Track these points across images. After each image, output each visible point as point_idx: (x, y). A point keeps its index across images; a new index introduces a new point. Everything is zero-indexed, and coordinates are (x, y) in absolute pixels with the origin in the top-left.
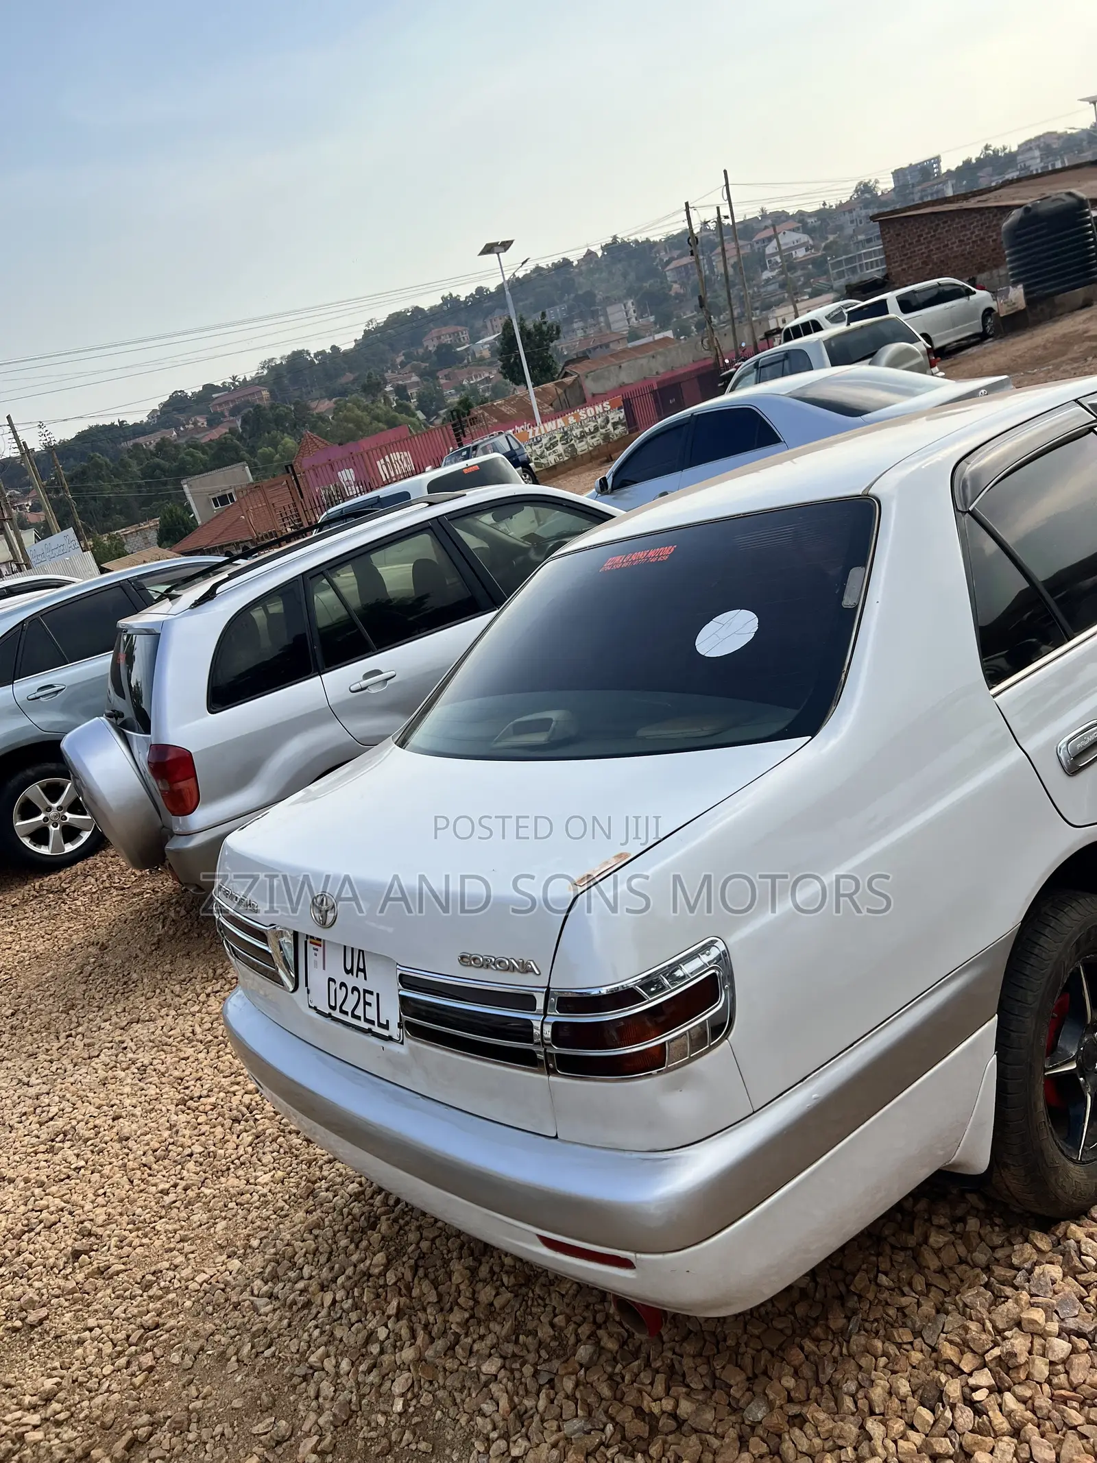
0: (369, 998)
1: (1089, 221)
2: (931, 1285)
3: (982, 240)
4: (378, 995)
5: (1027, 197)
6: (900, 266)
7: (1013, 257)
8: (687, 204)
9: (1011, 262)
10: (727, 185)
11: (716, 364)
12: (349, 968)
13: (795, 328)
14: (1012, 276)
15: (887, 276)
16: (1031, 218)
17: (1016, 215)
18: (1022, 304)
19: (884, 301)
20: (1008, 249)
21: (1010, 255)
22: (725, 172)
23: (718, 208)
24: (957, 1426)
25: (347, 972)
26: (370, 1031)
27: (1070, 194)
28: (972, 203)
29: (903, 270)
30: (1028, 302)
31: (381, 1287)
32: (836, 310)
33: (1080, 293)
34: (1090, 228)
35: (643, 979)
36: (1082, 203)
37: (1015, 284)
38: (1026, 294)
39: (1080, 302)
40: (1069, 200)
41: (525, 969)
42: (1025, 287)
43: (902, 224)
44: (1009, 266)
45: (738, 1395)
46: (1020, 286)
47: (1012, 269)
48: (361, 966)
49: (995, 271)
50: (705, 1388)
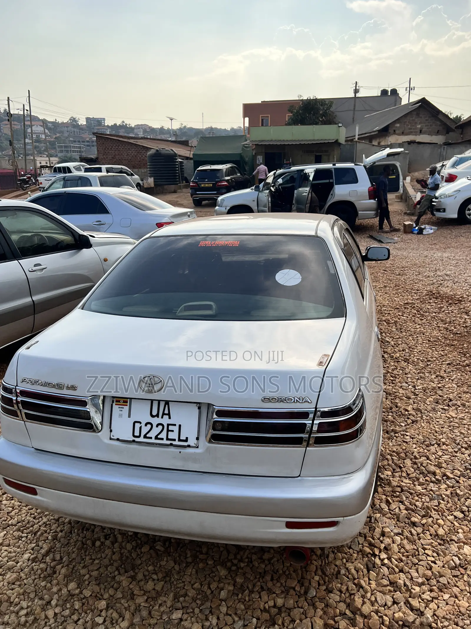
0: (172, 428)
1: (177, 162)
3: (136, 156)
4: (180, 426)
5: (155, 147)
6: (103, 156)
7: (151, 167)
8: (8, 98)
9: (150, 168)
10: (29, 97)
11: (15, 173)
12: (154, 414)
13: (59, 168)
14: (150, 173)
15: (97, 158)
16: (158, 155)
17: (152, 152)
18: (152, 185)
19: (101, 168)
20: (149, 163)
21: (150, 165)
22: (29, 91)
23: (24, 105)
25: (153, 417)
26: (171, 445)
27: (172, 150)
28: (132, 141)
29: (104, 158)
30: (155, 185)
32: (78, 166)
33: (173, 187)
34: (178, 165)
35: (352, 402)
36: (175, 155)
37: (150, 177)
38: (154, 182)
39: (173, 190)
40: (172, 152)
41: (303, 401)
42: (154, 179)
43: (105, 140)
44: (148, 169)
46: (153, 178)
47: (150, 171)
48: (166, 412)
49: (140, 170)
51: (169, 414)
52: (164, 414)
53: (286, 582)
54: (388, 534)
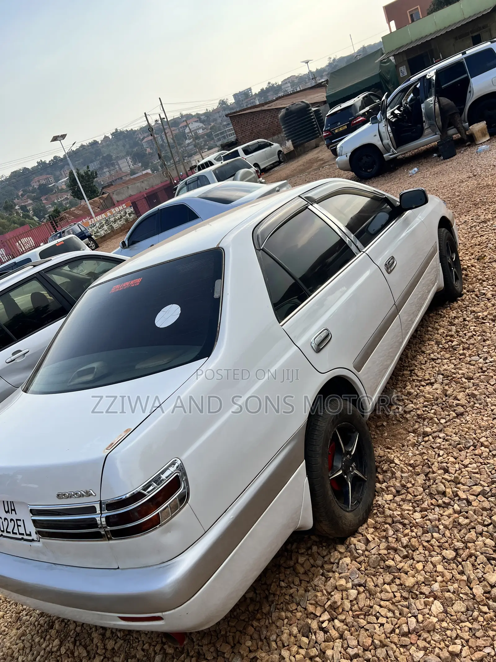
0: (19, 523)
1: (312, 112)
2: (302, 580)
3: (272, 122)
4: (23, 520)
5: (286, 104)
6: (242, 135)
7: (287, 128)
8: (145, 113)
9: (285, 131)
10: (161, 104)
11: (171, 183)
12: (7, 510)
13: (202, 165)
14: (286, 137)
15: (237, 140)
16: (289, 113)
17: (283, 112)
18: (292, 148)
19: (237, 151)
20: (283, 125)
21: (284, 128)
22: (160, 99)
23: (159, 115)
24: (318, 641)
25: (6, 512)
26: (22, 539)
27: (302, 102)
28: (266, 107)
29: (243, 136)
30: (294, 147)
31: (58, 656)
32: (218, 156)
33: (313, 142)
34: (313, 115)
35: (143, 486)
36: (308, 106)
37: (288, 140)
38: (293, 144)
39: (314, 146)
40: (303, 104)
41: (88, 494)
42: (292, 141)
43: (239, 118)
44: (284, 133)
45: (228, 656)
46: (290, 141)
47: (285, 134)
48: (13, 508)
49: (279, 135)
50: (214, 658)
51: (14, 510)
52: (12, 510)
53: (221, 646)
54: (341, 588)
